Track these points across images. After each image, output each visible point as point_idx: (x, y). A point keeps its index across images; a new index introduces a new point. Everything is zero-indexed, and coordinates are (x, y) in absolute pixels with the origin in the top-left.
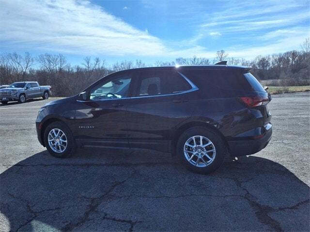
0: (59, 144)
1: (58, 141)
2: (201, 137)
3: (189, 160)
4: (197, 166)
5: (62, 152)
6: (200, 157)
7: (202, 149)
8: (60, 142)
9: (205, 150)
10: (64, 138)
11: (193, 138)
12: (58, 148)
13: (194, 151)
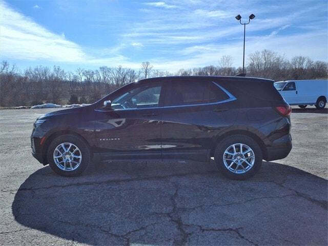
0: (70, 161)
1: (68, 157)
2: (241, 145)
3: (228, 168)
4: (236, 172)
5: (73, 169)
6: (239, 164)
7: (241, 156)
8: (71, 158)
9: (244, 157)
10: (77, 153)
11: (234, 146)
12: (68, 165)
13: (233, 158)
